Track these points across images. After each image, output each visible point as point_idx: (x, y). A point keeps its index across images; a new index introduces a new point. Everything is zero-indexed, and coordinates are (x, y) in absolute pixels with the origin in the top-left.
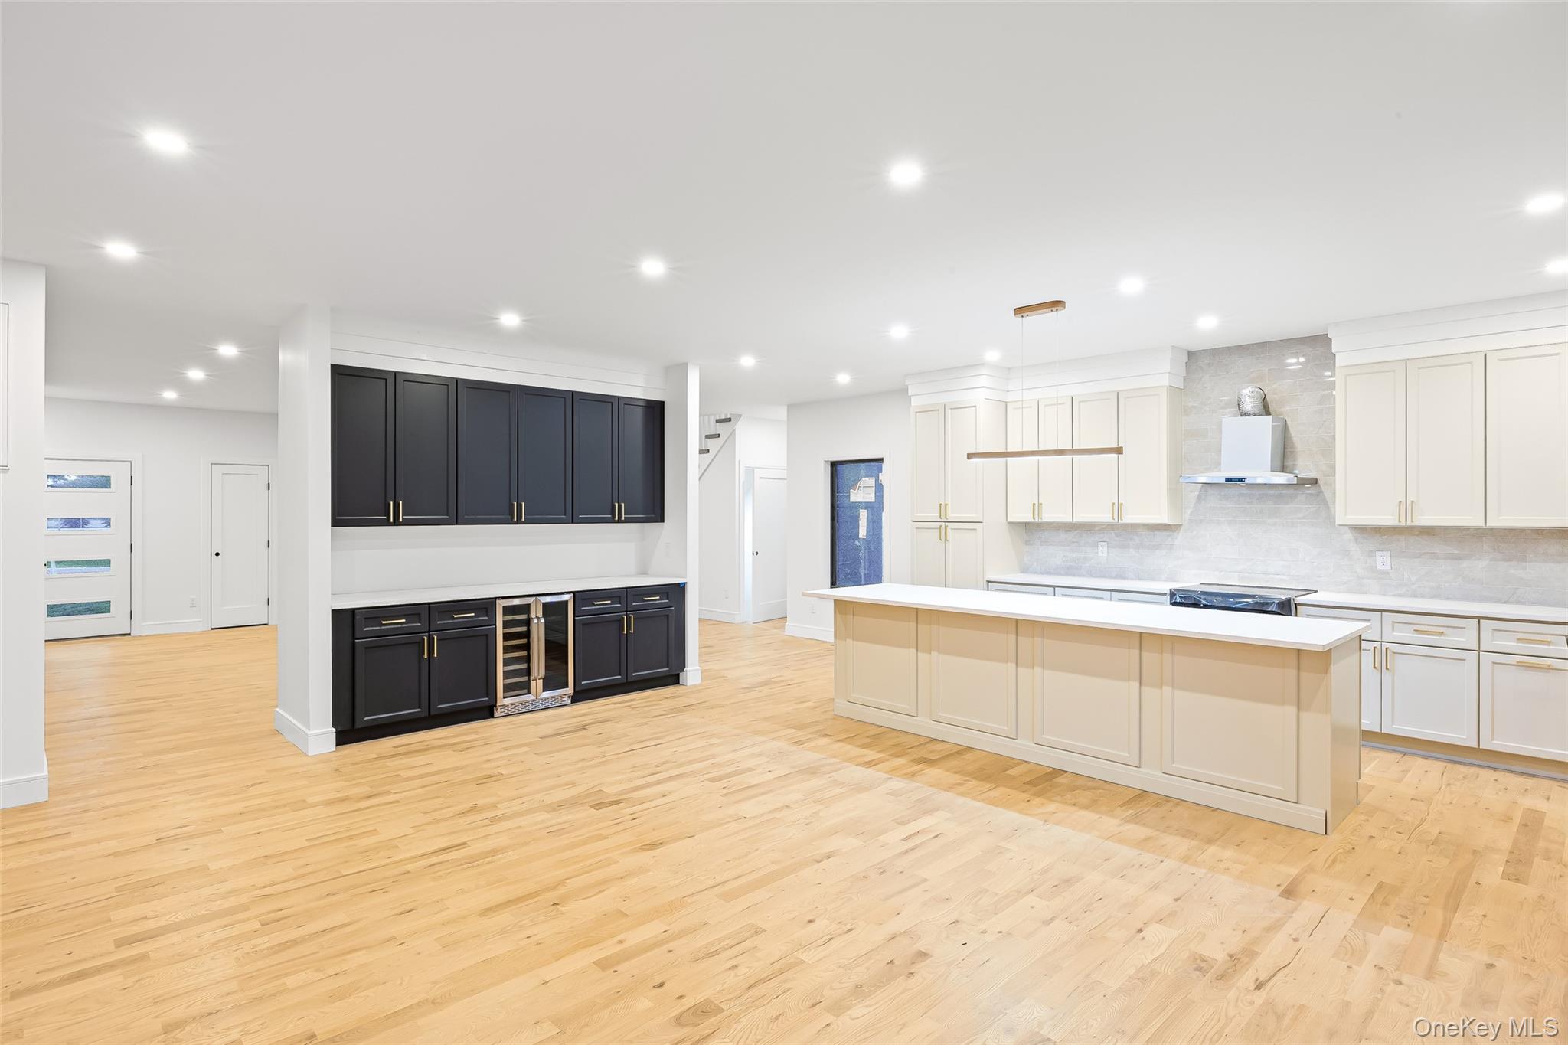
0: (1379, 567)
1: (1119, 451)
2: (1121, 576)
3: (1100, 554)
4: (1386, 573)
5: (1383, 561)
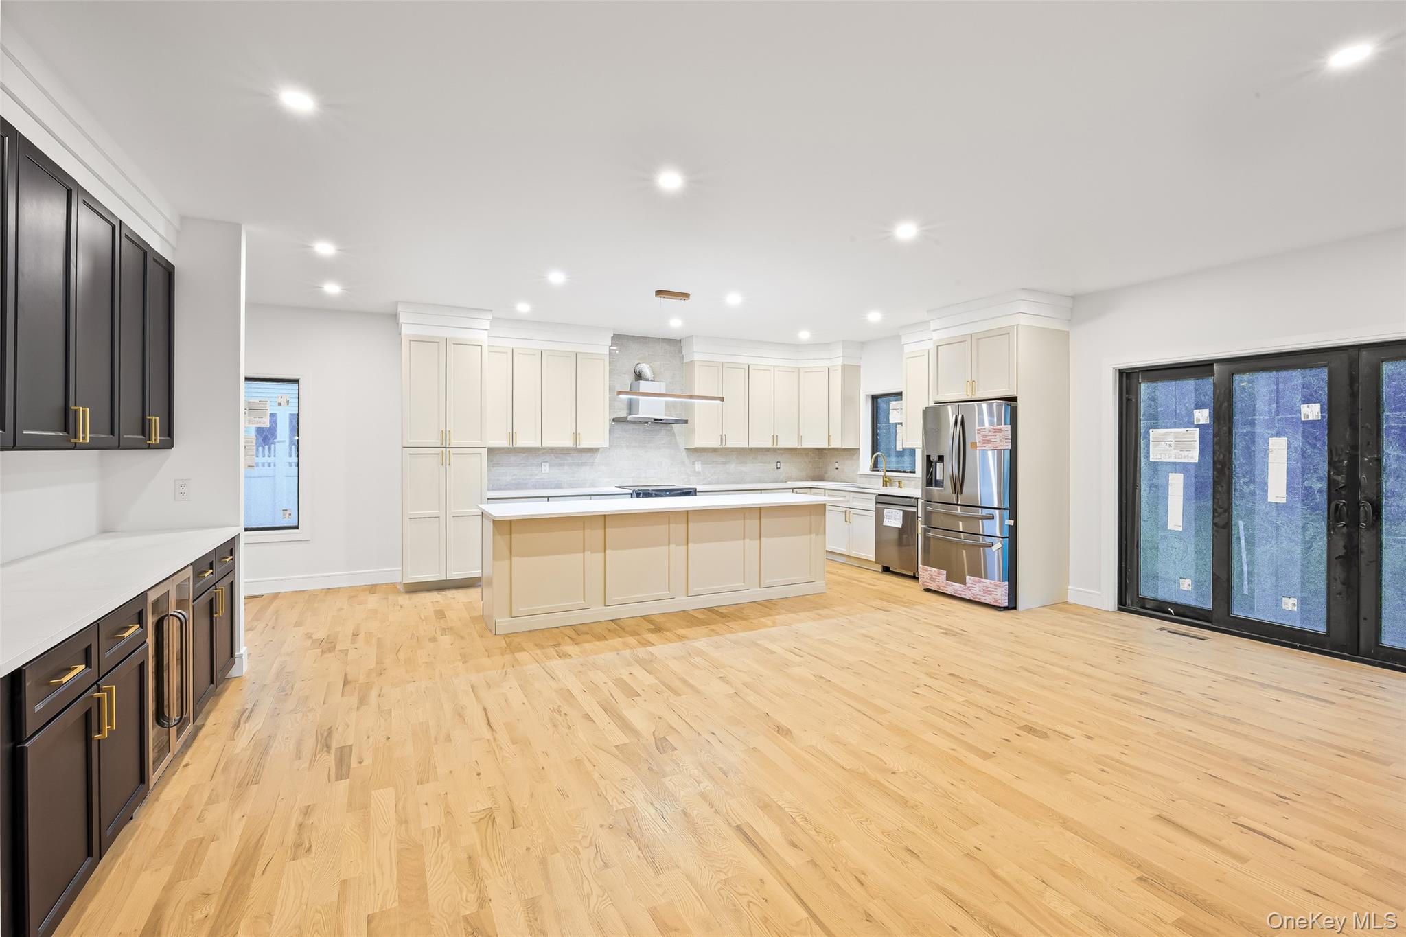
0: (697, 470)
1: (722, 399)
2: (558, 486)
3: (543, 471)
4: (699, 473)
5: (698, 467)
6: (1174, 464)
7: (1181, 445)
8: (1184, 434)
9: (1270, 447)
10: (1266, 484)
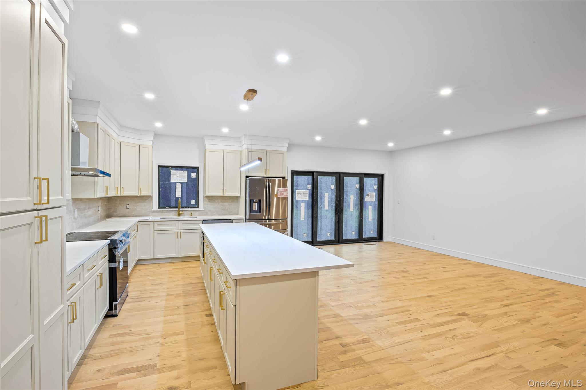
6: (303, 200)
7: (304, 195)
8: (305, 192)
9: (325, 196)
10: (324, 205)
